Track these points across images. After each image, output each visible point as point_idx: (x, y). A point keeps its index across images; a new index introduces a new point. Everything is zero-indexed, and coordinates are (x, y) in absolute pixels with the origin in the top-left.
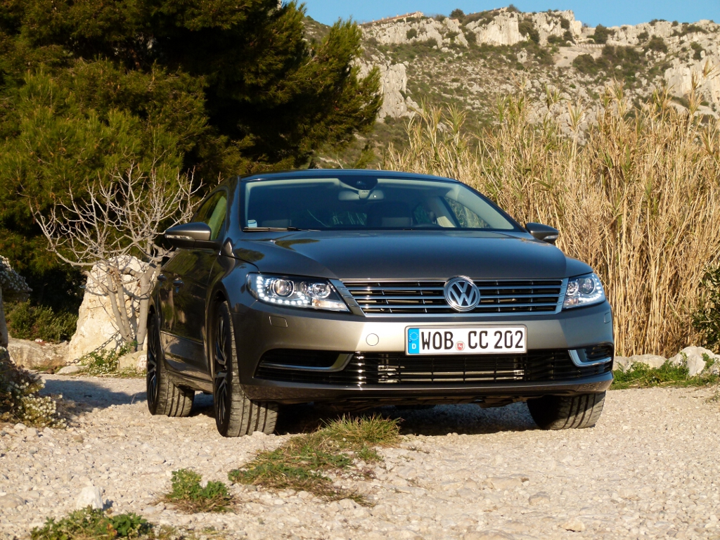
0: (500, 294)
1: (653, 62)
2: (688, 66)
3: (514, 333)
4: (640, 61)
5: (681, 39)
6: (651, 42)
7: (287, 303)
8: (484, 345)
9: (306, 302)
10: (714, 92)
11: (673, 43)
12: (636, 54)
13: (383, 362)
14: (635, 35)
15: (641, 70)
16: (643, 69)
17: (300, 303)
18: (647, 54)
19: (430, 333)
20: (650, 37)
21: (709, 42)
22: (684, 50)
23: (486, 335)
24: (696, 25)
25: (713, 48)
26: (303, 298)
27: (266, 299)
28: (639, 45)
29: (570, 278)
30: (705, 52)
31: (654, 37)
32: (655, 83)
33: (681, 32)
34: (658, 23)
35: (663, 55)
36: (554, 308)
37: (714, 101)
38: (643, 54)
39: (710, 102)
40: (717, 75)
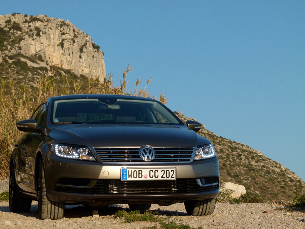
0: (165, 154)
1: (14, 36)
2: (33, 40)
3: (170, 171)
4: (7, 35)
5: (29, 24)
6: (13, 25)
7: (68, 157)
8: (156, 176)
9: (77, 156)
10: (47, 55)
11: (25, 26)
12: (5, 31)
13: (112, 184)
14: (4, 21)
15: (8, 40)
16: (9, 40)
17: (74, 157)
18: (10, 31)
19: (132, 171)
20: (12, 22)
21: (44, 27)
22: (31, 30)
23: (158, 172)
24: (37, 17)
25: (47, 30)
26: (76, 154)
27: (59, 155)
28: (6, 26)
29: (198, 146)
30: (43, 32)
31: (14, 22)
32: (15, 48)
33: (29, 20)
34: (16, 15)
35: (19, 33)
36: (189, 160)
37: (47, 60)
38: (8, 32)
39: (45, 60)
40: (49, 45)
